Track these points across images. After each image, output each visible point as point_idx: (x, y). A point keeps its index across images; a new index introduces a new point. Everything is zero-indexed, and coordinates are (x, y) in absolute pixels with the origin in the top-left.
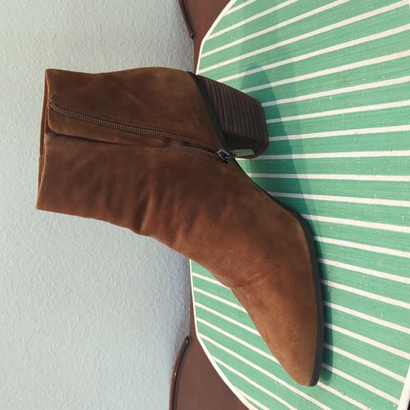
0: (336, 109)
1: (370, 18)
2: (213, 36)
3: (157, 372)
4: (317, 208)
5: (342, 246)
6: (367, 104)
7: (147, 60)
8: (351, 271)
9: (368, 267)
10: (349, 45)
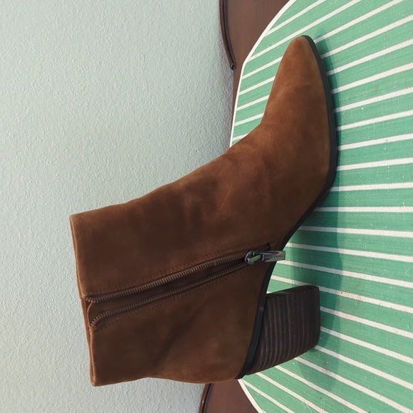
0: (368, 119)
1: (401, 26)
2: (254, 57)
3: (185, 400)
4: (347, 221)
5: (370, 258)
6: (398, 112)
7: (188, 89)
8: (379, 283)
9: (395, 277)
10: (382, 55)
